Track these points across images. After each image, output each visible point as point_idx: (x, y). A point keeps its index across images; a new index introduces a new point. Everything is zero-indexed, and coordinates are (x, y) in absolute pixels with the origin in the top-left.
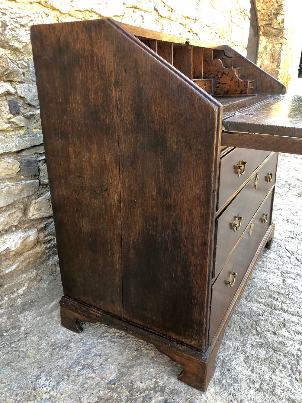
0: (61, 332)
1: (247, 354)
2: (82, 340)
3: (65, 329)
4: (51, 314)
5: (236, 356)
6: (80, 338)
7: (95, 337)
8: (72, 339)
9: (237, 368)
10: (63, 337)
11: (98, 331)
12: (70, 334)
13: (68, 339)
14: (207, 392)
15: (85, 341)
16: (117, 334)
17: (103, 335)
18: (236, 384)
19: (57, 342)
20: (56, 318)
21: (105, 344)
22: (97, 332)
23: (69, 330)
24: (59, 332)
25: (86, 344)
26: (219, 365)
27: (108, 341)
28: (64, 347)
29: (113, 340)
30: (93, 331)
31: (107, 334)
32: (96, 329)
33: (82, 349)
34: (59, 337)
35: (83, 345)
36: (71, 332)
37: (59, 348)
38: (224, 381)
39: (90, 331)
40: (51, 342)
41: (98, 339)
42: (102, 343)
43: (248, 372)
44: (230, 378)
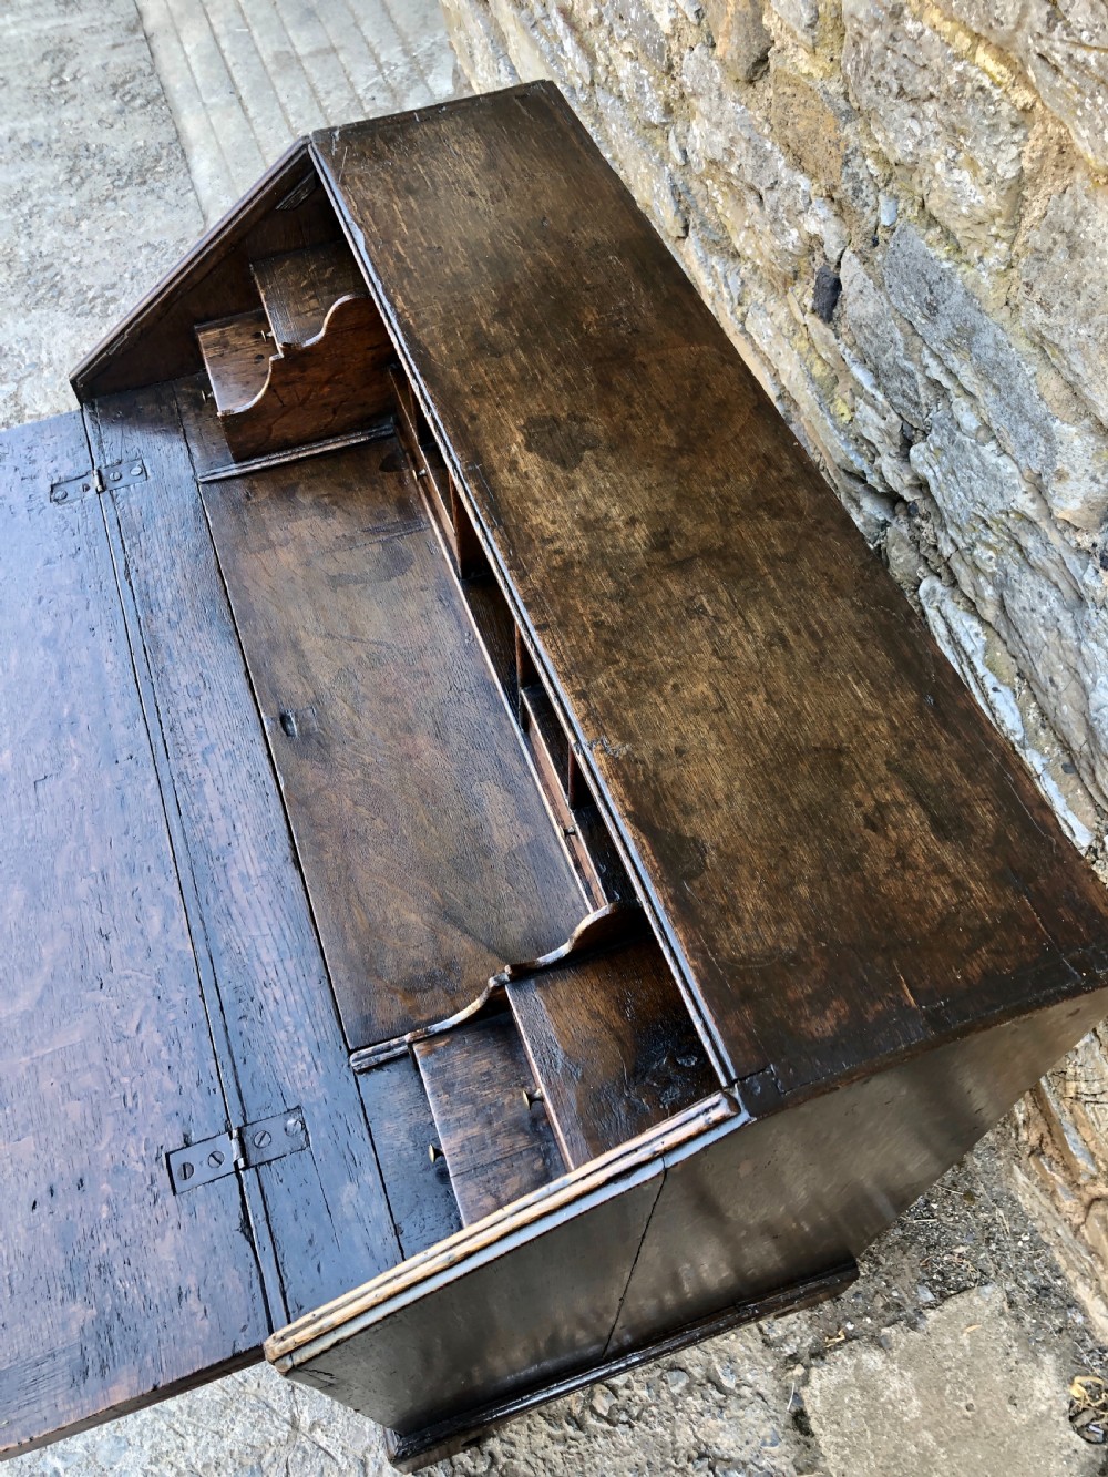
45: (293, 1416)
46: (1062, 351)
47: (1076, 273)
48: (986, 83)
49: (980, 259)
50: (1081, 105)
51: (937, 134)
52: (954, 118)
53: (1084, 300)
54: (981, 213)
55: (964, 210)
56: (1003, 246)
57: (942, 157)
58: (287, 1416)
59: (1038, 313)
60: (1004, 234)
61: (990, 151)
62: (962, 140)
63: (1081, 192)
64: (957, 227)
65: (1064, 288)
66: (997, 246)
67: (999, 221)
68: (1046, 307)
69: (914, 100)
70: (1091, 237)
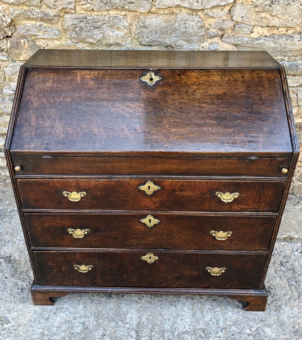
1: (73, 321)
5: (69, 315)
9: (58, 317)
14: (34, 306)
18: (44, 320)
26: (58, 307)
38: (45, 313)
43: (56, 324)
44: (49, 315)
45: (247, 334)
46: (155, 41)
47: (149, 30)
48: (115, 15)
49: (126, 43)
50: (140, 5)
51: (108, 29)
52: (111, 24)
53: (153, 32)
54: (123, 35)
55: (120, 37)
56: (130, 38)
57: (111, 32)
58: (247, 336)
59: (147, 40)
60: (130, 35)
61: (122, 24)
62: (114, 27)
63: (143, 19)
64: (119, 41)
65: (149, 33)
66: (129, 39)
67: (128, 34)
68: (148, 38)
69: (98, 28)
70: (148, 24)
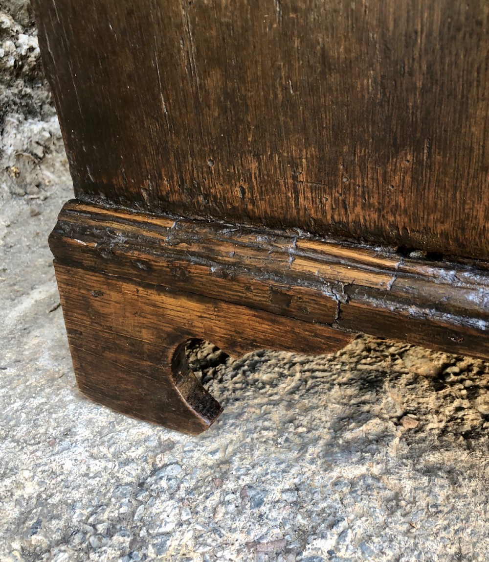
0: (83, 432)
2: (224, 476)
3: (102, 415)
4: (20, 344)
6: (211, 460)
7: (303, 448)
8: (155, 471)
10: (96, 466)
11: (307, 410)
12: (138, 443)
13: (130, 474)
15: (247, 480)
16: (434, 424)
17: (348, 435)
19: (54, 500)
20: (45, 361)
21: (389, 494)
22: (305, 420)
23: (130, 421)
24: (68, 433)
25: (259, 504)
27: (405, 472)
28: (110, 533)
29: (433, 458)
30: (278, 414)
31: (373, 427)
32: (290, 405)
33: (242, 538)
34: (68, 465)
35: (240, 511)
36: (145, 429)
37: (77, 539)
39: (261, 417)
40: (18, 502)
41: (329, 459)
42: (368, 487)
